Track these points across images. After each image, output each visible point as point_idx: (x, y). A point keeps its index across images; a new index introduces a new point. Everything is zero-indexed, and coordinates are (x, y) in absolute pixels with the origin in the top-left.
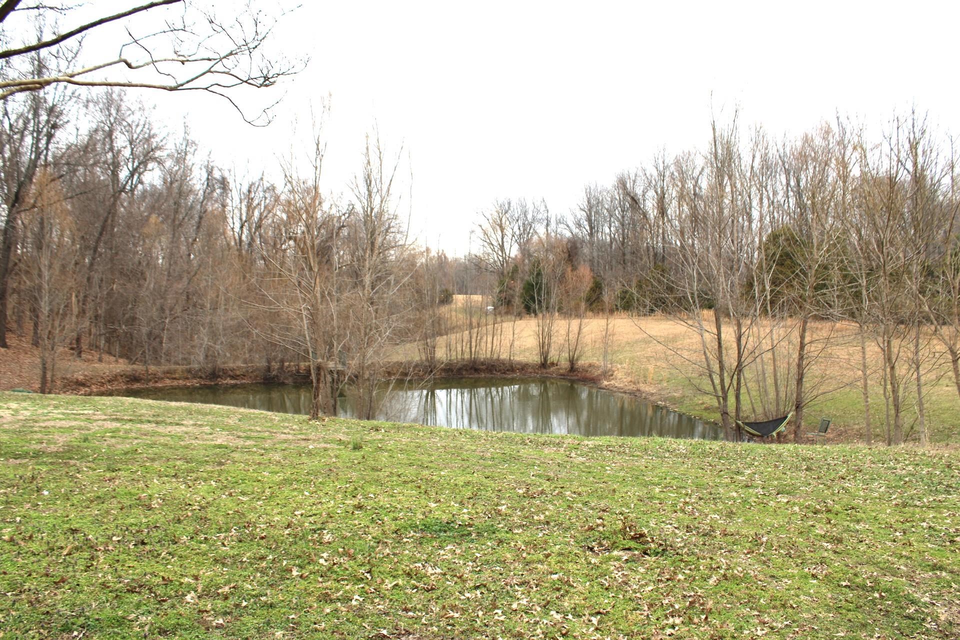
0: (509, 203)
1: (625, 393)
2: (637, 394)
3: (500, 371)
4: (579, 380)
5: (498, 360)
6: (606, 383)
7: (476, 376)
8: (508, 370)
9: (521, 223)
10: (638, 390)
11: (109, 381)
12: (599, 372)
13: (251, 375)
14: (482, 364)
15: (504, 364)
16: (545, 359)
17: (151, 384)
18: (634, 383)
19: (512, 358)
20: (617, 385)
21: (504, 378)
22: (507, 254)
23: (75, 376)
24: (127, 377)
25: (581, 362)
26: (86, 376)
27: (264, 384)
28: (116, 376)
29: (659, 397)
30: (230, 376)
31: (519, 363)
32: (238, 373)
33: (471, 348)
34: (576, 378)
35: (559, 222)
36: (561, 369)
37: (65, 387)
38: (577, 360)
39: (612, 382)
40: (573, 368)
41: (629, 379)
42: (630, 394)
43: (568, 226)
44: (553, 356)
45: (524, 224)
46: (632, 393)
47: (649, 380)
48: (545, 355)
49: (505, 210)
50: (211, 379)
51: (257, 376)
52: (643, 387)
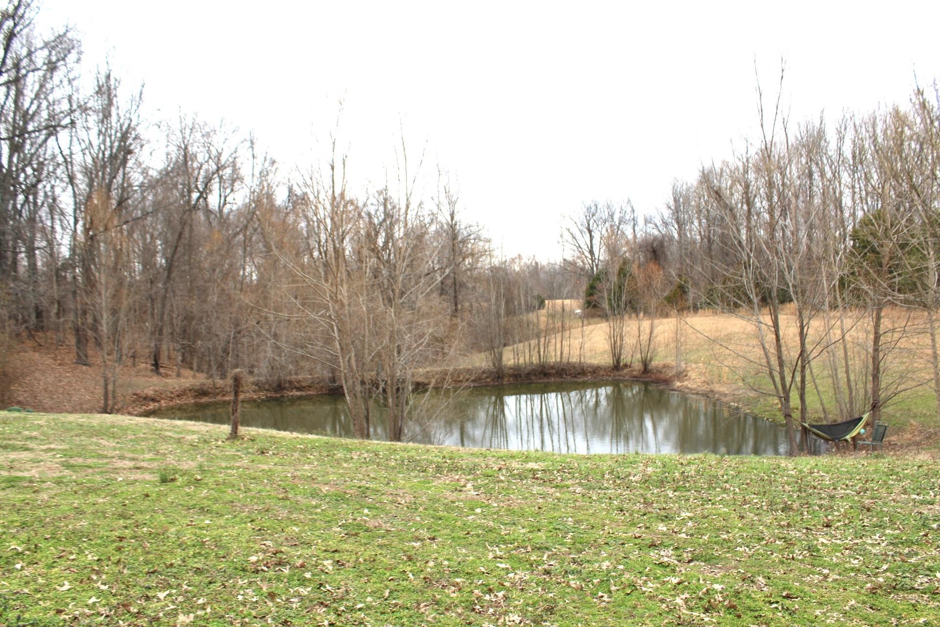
0: (596, 206)
1: (697, 394)
2: (710, 395)
3: (571, 374)
4: (652, 382)
5: (568, 363)
6: (678, 384)
7: (546, 380)
8: (579, 374)
9: (608, 225)
10: (712, 391)
11: (178, 396)
12: (674, 372)
13: (317, 386)
14: (552, 368)
15: (574, 368)
16: (618, 361)
17: (219, 398)
18: (708, 384)
19: (582, 360)
20: (689, 386)
21: (575, 382)
22: (597, 257)
23: (146, 391)
24: (196, 391)
25: (655, 363)
26: (156, 391)
27: (329, 394)
28: (185, 390)
29: (731, 397)
30: (296, 388)
31: (591, 366)
32: (304, 384)
33: (539, 352)
34: (650, 379)
35: (647, 222)
36: (635, 370)
37: (134, 402)
38: (651, 360)
39: (685, 383)
40: (646, 369)
41: (703, 379)
42: (703, 395)
43: (656, 226)
44: (626, 358)
45: (611, 226)
46: (706, 395)
47: (725, 379)
48: (617, 358)
49: (591, 213)
50: (276, 391)
51: (322, 387)
52: (717, 387)
